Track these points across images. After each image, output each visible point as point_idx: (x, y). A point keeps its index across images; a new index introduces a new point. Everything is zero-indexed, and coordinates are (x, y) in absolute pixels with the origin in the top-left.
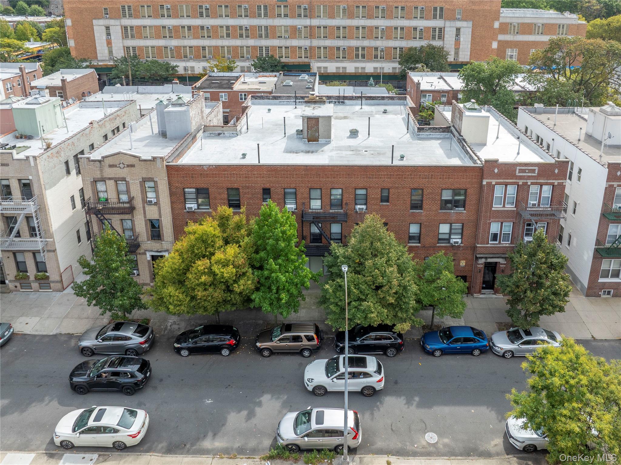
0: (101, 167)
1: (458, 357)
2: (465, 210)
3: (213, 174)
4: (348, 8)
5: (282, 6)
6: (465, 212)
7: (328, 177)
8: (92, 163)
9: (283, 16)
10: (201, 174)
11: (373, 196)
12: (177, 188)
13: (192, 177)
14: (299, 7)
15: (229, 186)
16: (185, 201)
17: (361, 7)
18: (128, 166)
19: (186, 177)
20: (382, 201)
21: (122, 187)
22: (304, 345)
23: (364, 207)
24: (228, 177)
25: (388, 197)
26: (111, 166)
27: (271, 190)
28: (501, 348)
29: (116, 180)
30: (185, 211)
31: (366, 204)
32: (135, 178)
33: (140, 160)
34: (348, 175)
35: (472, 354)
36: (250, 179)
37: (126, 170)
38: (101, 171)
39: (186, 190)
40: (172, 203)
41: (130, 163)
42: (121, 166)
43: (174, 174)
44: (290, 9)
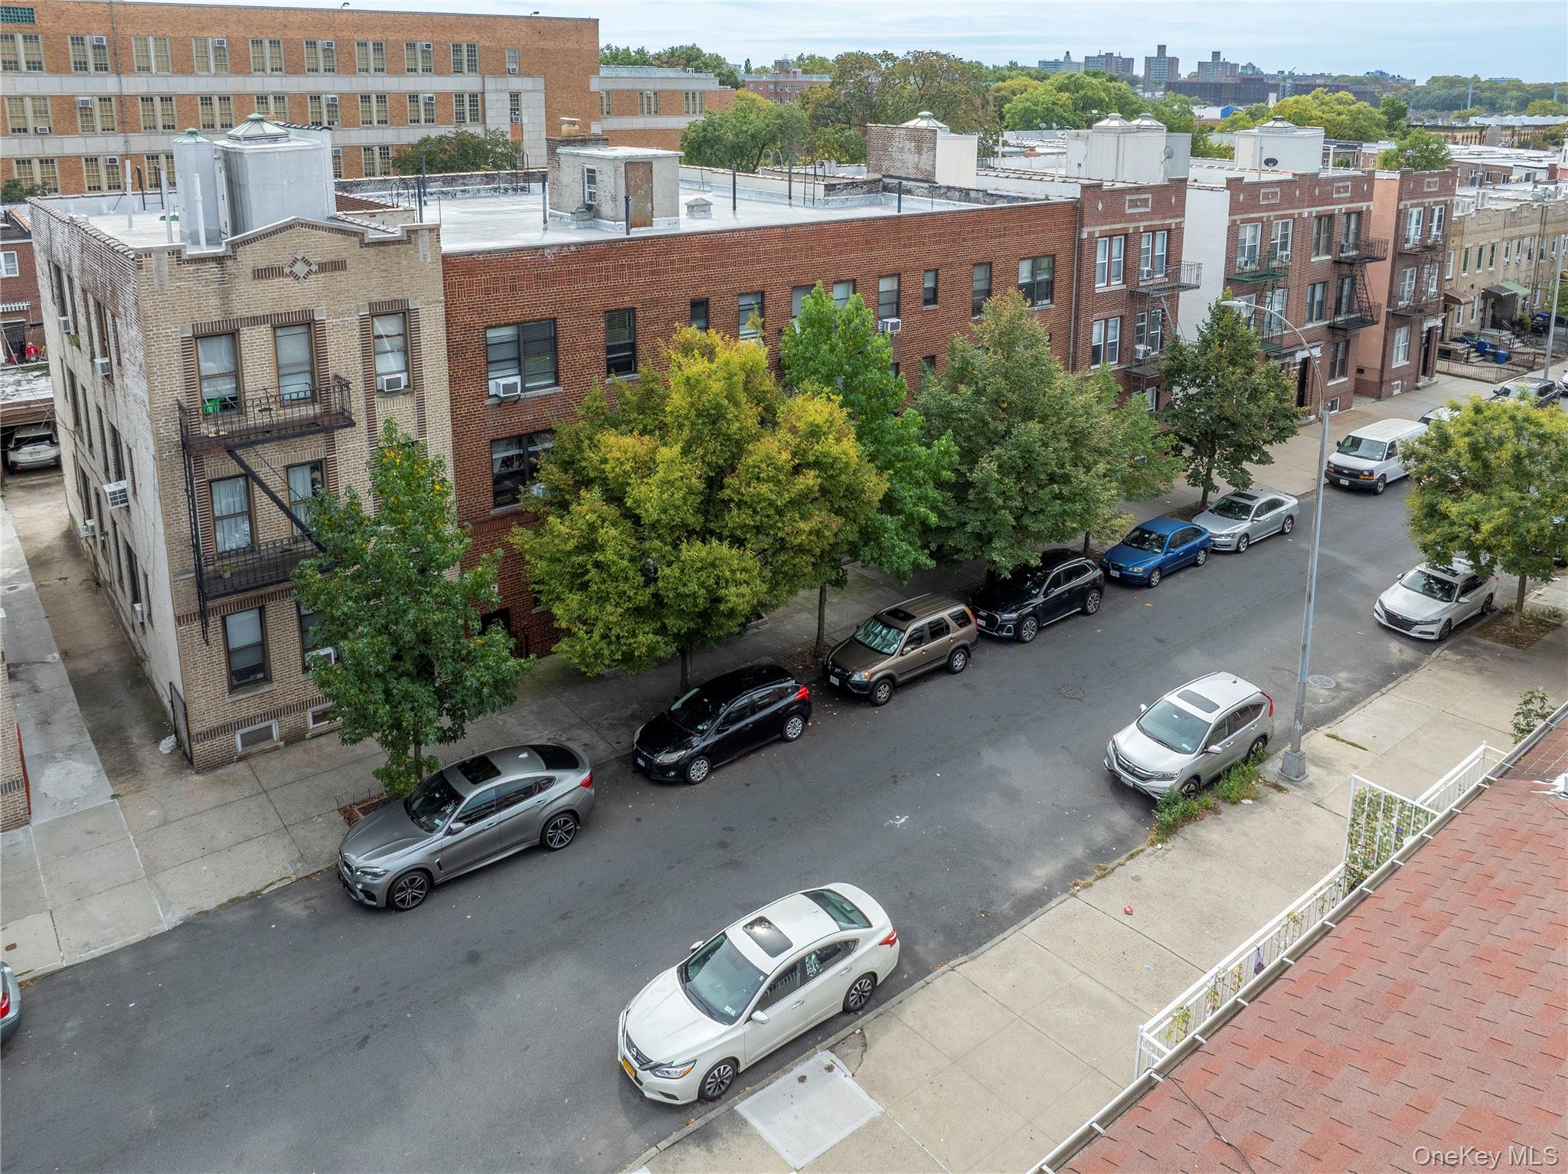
0: (222, 282)
1: (1182, 575)
2: (1052, 302)
3: (569, 273)
4: (230, 44)
5: (19, 38)
6: (1053, 306)
7: (829, 254)
8: (194, 267)
9: (23, 66)
10: (538, 276)
11: (911, 292)
12: (467, 328)
13: (513, 288)
14: (78, 40)
15: (613, 303)
16: (487, 372)
17: (266, 43)
18: (323, 267)
19: (496, 290)
20: (927, 302)
21: (294, 348)
22: (955, 639)
23: (895, 320)
24: (607, 278)
25: (935, 290)
26: (260, 274)
27: (711, 303)
28: (1229, 535)
29: (280, 324)
30: (488, 402)
31: (898, 316)
32: (345, 307)
33: (364, 244)
34: (867, 243)
35: (1195, 564)
36: (663, 277)
37: (316, 282)
38: (225, 295)
39: (491, 334)
40: (453, 381)
41: (332, 257)
42: (300, 269)
43: (461, 284)
44: (48, 48)
